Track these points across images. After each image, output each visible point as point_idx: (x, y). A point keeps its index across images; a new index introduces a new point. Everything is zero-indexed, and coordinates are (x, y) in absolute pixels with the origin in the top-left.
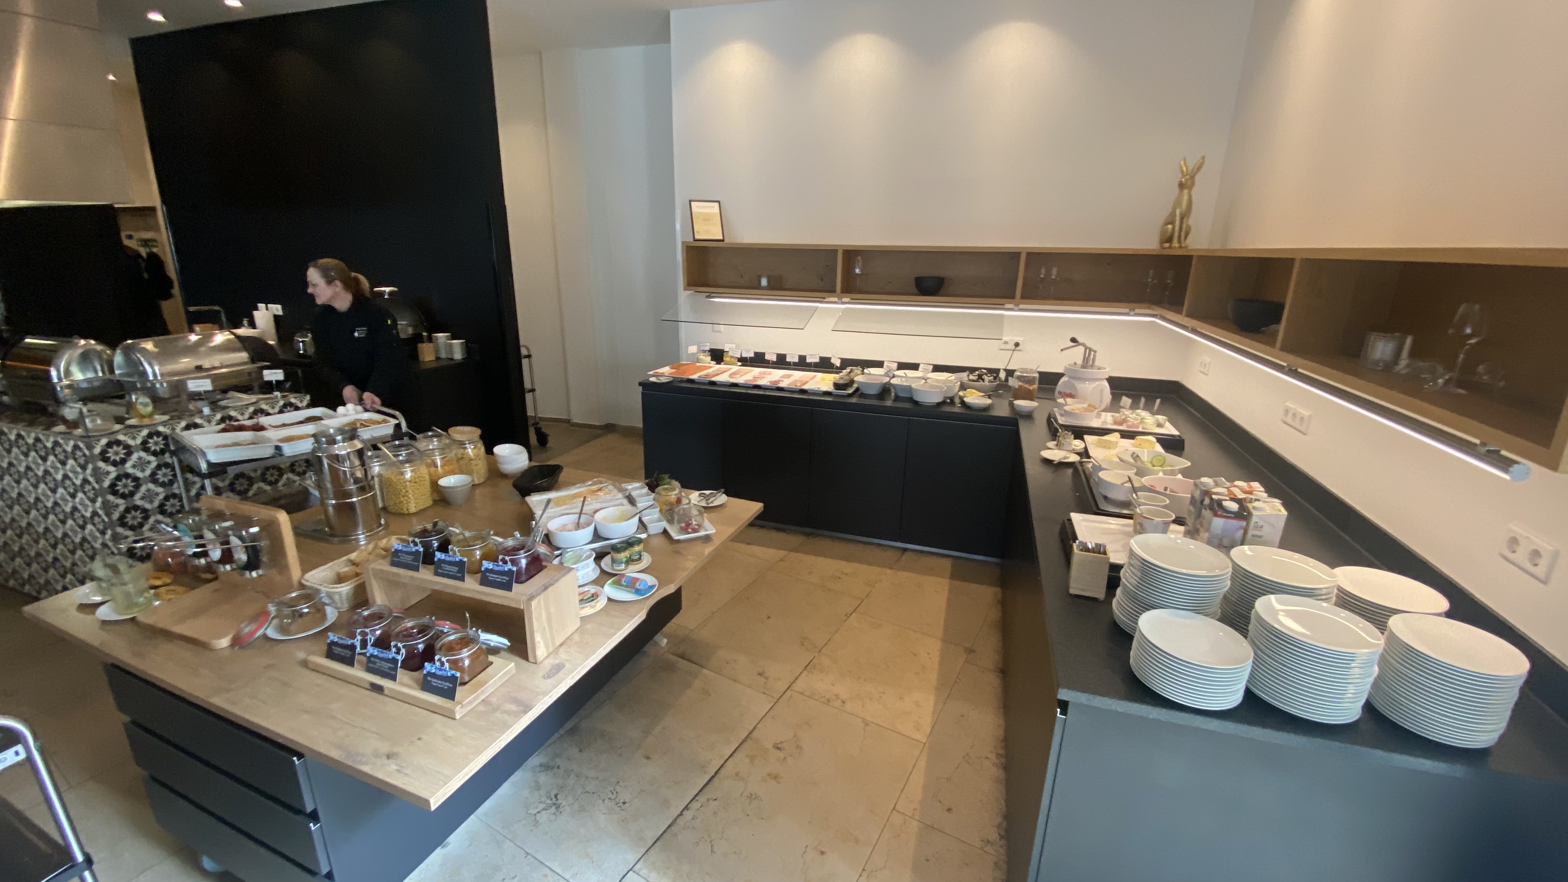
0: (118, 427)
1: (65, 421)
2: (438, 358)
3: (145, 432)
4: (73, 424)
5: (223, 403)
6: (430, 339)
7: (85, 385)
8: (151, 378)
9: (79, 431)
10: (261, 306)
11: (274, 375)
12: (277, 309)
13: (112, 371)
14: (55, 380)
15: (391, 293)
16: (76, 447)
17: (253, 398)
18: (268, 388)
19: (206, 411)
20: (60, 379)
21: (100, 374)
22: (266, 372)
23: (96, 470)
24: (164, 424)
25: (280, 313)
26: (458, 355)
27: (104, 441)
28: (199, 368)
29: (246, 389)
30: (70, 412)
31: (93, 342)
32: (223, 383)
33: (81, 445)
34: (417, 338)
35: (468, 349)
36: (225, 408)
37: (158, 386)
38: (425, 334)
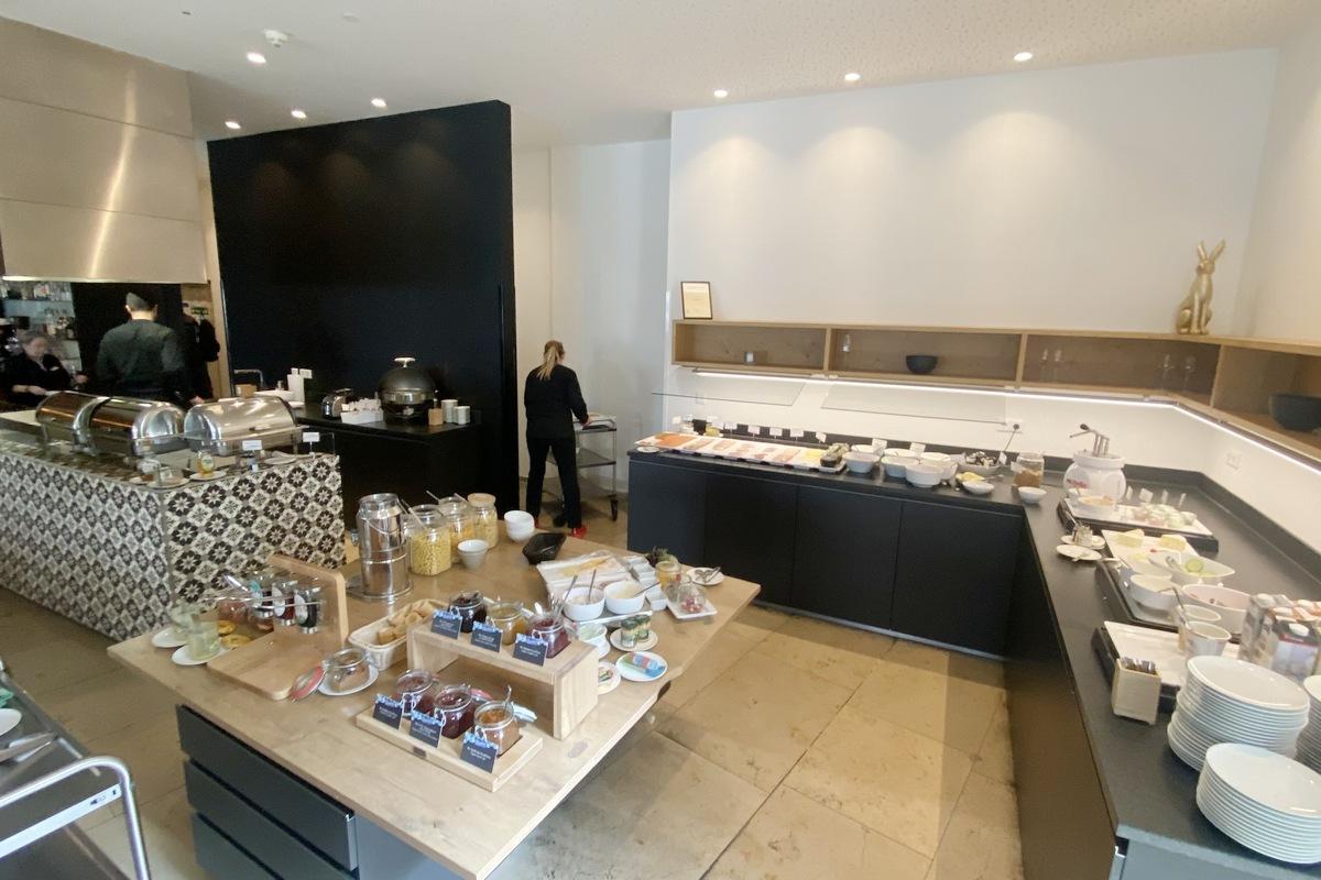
0: (185, 481)
1: (141, 474)
2: (445, 422)
3: (206, 486)
4: (150, 477)
5: (268, 461)
6: (439, 405)
7: (157, 442)
8: (214, 438)
9: (153, 484)
10: (294, 370)
11: (312, 437)
12: (308, 373)
13: (181, 430)
14: (135, 437)
15: (409, 363)
16: (149, 498)
17: (292, 458)
18: (305, 448)
19: (255, 468)
20: (139, 436)
21: (171, 433)
22: (305, 434)
23: (164, 519)
24: (222, 479)
25: (310, 377)
26: (463, 420)
27: (174, 493)
28: (252, 430)
29: (288, 449)
30: (147, 466)
31: (168, 404)
32: (270, 444)
33: (155, 496)
34: (428, 405)
35: (472, 415)
36: (270, 466)
37: (219, 445)
38: (435, 400)
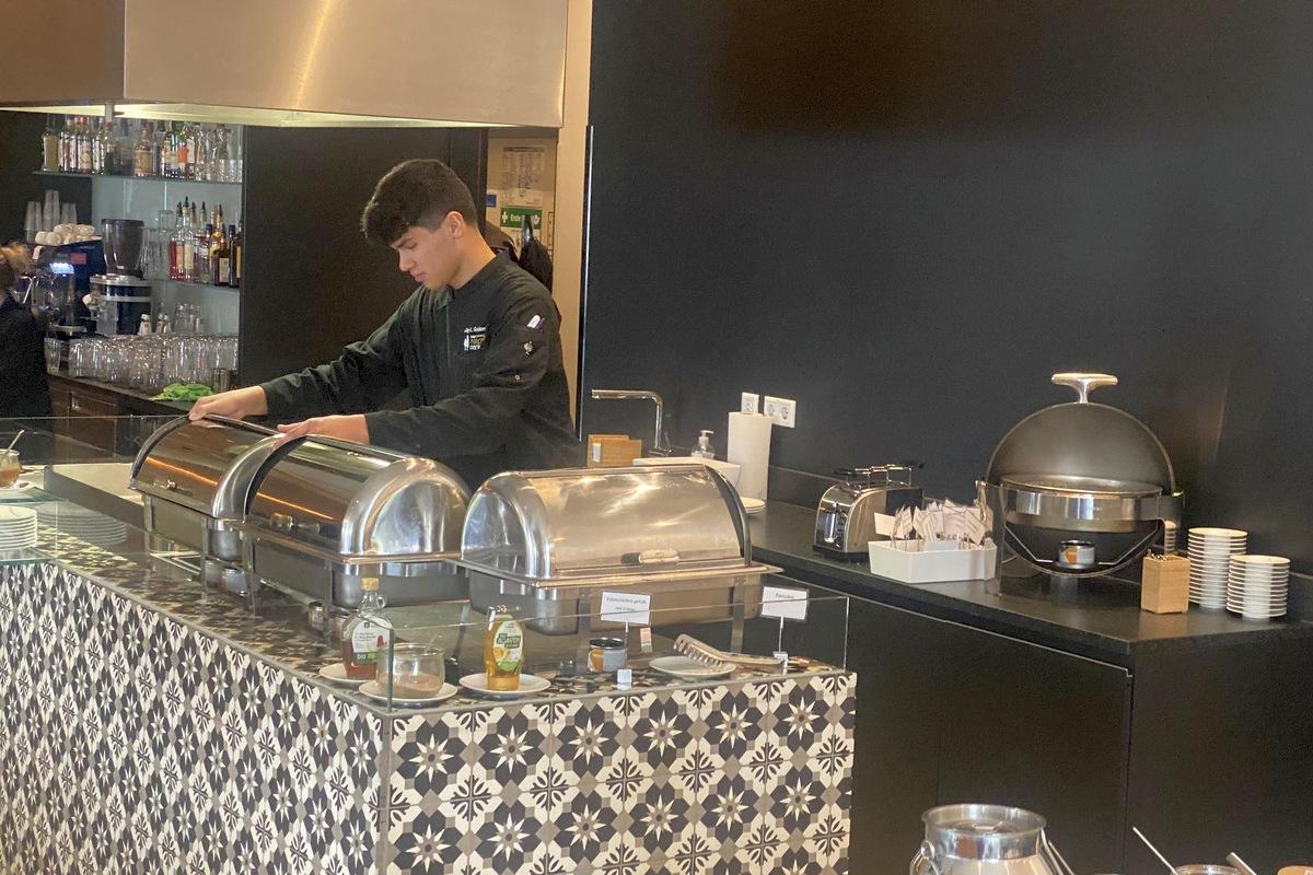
0: (448, 690)
1: (347, 653)
2: (1194, 606)
3: (497, 714)
4: (365, 668)
5: (660, 663)
6: (1182, 544)
7: (394, 570)
8: (531, 574)
9: (370, 688)
10: (749, 399)
11: (787, 604)
12: (783, 410)
13: (453, 542)
14: (345, 550)
15: (1096, 393)
17: (727, 662)
18: (762, 636)
19: (625, 677)
20: (354, 548)
21: (428, 549)
22: (770, 593)
24: (537, 698)
25: (790, 423)
26: (1258, 606)
27: (416, 722)
28: (631, 561)
29: (715, 635)
30: (365, 633)
31: (431, 464)
32: (674, 612)
33: (372, 724)
36: (665, 679)
37: (541, 595)
